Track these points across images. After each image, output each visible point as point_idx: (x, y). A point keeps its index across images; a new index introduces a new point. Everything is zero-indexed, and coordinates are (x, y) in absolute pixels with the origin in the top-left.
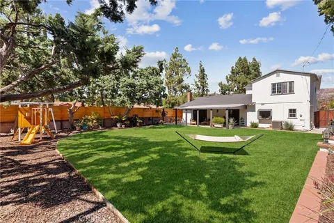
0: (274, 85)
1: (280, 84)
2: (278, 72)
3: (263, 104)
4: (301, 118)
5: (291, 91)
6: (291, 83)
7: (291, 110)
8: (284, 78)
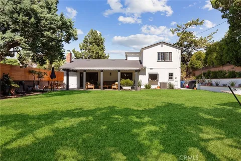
0: (159, 53)
1: (163, 53)
2: (162, 43)
3: (151, 69)
4: (176, 80)
5: (170, 60)
6: (170, 53)
7: (170, 74)
8: (166, 49)
